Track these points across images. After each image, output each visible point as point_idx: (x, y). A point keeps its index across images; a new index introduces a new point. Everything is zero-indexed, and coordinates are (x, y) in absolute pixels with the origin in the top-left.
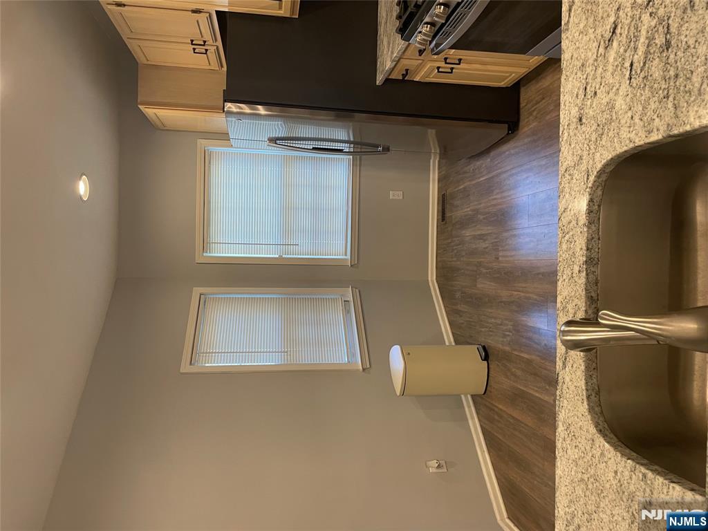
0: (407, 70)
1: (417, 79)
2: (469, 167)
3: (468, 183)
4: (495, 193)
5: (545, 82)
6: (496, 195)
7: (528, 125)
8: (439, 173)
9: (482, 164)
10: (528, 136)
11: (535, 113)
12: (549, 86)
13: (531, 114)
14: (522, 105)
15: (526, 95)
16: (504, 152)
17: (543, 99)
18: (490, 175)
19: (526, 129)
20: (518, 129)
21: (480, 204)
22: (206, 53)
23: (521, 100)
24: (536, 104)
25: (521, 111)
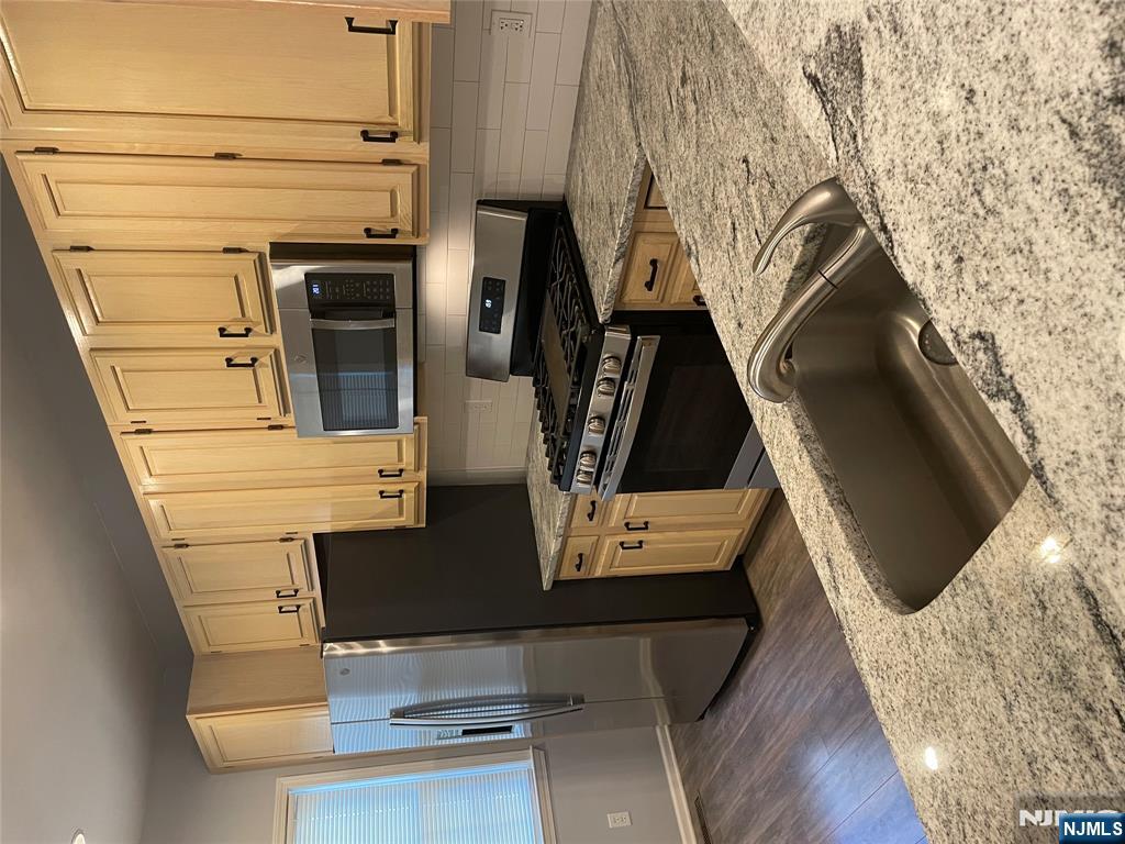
0: (581, 555)
1: (598, 573)
2: (718, 727)
3: (726, 752)
4: (766, 741)
5: (772, 544)
6: (769, 741)
7: (772, 611)
8: (680, 769)
9: (734, 707)
10: (778, 624)
11: (774, 590)
12: (777, 546)
13: (769, 594)
14: (755, 591)
15: (756, 574)
16: (757, 668)
17: (777, 565)
18: (751, 716)
19: (771, 618)
20: (762, 624)
21: (753, 773)
22: (297, 611)
23: (753, 586)
24: (772, 576)
25: (758, 599)
